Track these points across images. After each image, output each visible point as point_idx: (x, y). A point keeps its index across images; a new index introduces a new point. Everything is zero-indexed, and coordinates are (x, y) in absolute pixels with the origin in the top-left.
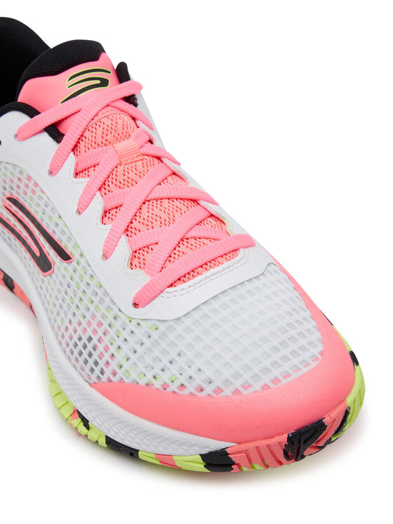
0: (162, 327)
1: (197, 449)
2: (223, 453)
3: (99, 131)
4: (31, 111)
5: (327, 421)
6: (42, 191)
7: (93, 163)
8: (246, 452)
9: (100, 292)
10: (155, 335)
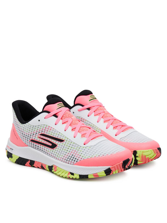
0: (92, 147)
1: (103, 169)
2: (109, 169)
3: (67, 115)
4: (49, 112)
5: (130, 159)
6: (54, 129)
7: (66, 121)
8: (114, 167)
9: (74, 145)
10: (90, 149)
